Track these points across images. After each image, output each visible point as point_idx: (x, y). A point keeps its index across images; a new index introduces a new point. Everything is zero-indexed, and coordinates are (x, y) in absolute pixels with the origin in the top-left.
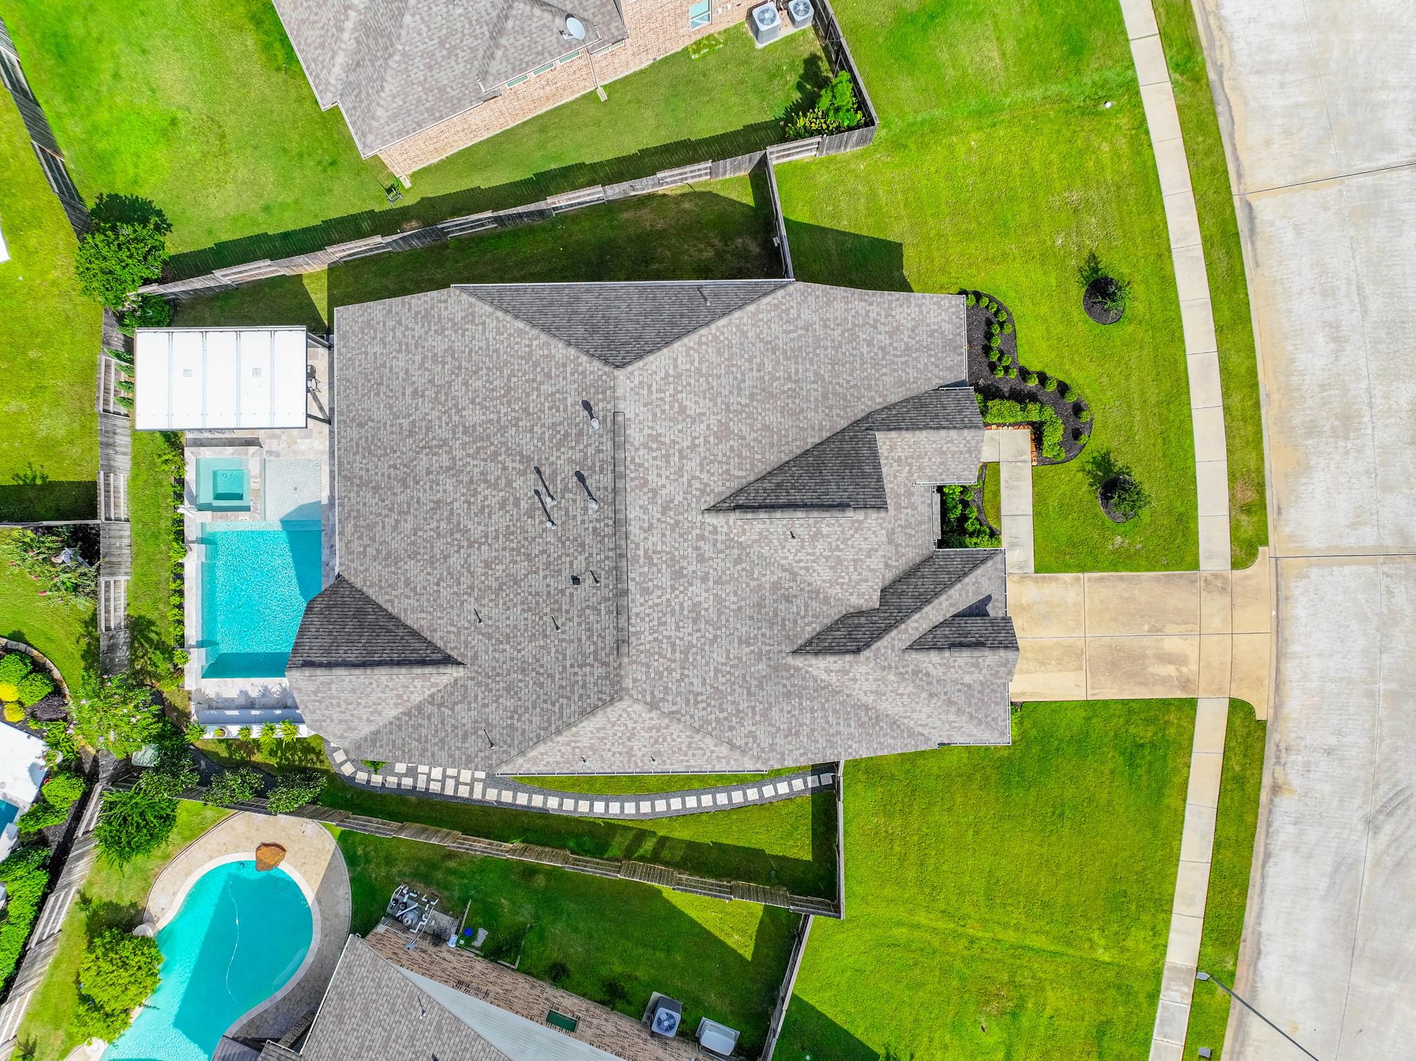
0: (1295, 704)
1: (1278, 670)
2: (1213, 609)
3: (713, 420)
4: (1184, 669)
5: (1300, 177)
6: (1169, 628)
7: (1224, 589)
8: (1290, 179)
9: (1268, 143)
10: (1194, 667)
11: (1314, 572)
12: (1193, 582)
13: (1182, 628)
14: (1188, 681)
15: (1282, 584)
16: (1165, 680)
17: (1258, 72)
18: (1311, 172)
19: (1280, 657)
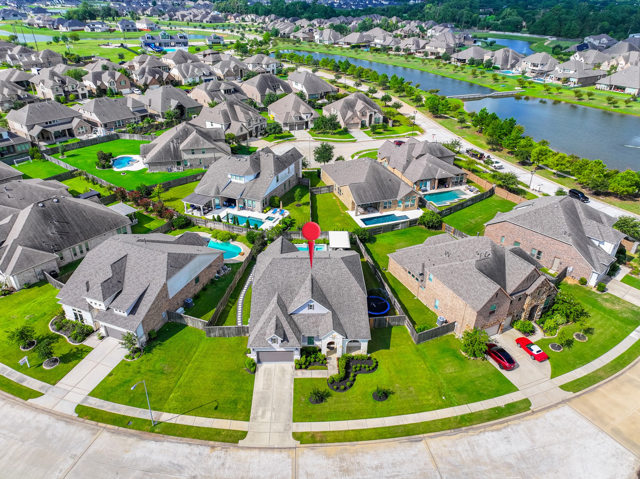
0: (243, 454)
1: (255, 448)
2: (280, 427)
3: (332, 276)
4: (260, 418)
5: (434, 456)
6: (274, 414)
7: (285, 430)
8: (433, 453)
9: (445, 446)
10: (260, 421)
11: (290, 460)
12: (289, 420)
13: (273, 417)
14: (256, 419)
15: (286, 450)
16: (257, 412)
17: (469, 443)
18: (437, 460)
19: (260, 448)
